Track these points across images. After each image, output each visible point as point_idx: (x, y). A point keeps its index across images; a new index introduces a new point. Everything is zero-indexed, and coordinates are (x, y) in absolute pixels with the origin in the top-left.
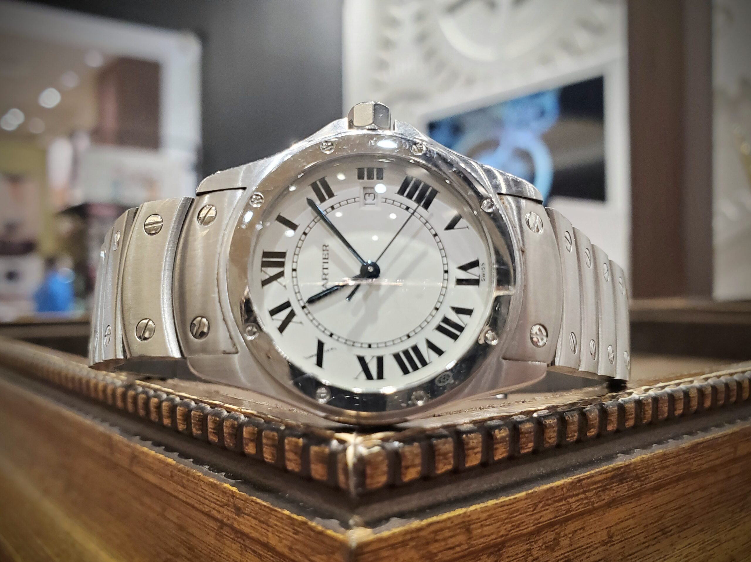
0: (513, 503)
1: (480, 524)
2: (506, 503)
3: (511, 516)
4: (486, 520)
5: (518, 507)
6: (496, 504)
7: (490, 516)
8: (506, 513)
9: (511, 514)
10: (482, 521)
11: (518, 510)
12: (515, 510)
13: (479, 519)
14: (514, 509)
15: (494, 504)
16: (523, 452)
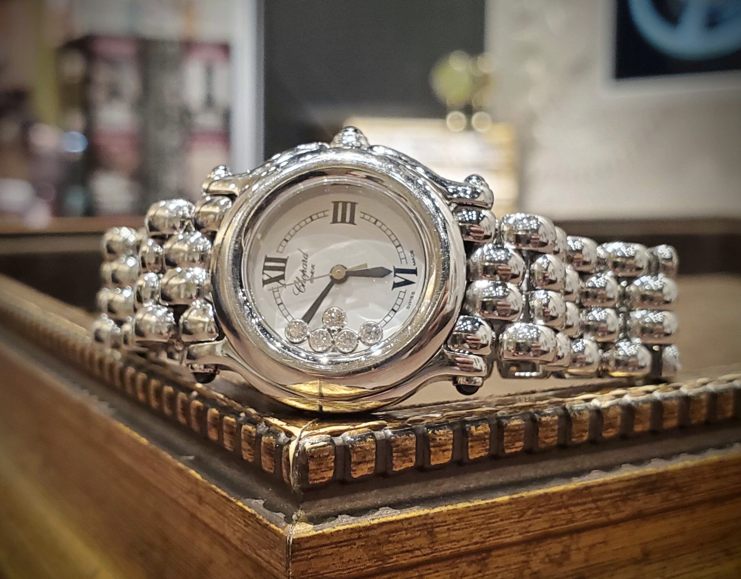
0: (492, 507)
1: (446, 527)
2: (482, 507)
3: (488, 522)
4: (454, 523)
5: (497, 513)
6: (469, 507)
7: (460, 520)
8: (482, 518)
9: (488, 520)
10: (449, 525)
11: (498, 516)
12: (493, 516)
13: (446, 522)
14: (492, 514)
15: (465, 508)
16: (507, 451)
